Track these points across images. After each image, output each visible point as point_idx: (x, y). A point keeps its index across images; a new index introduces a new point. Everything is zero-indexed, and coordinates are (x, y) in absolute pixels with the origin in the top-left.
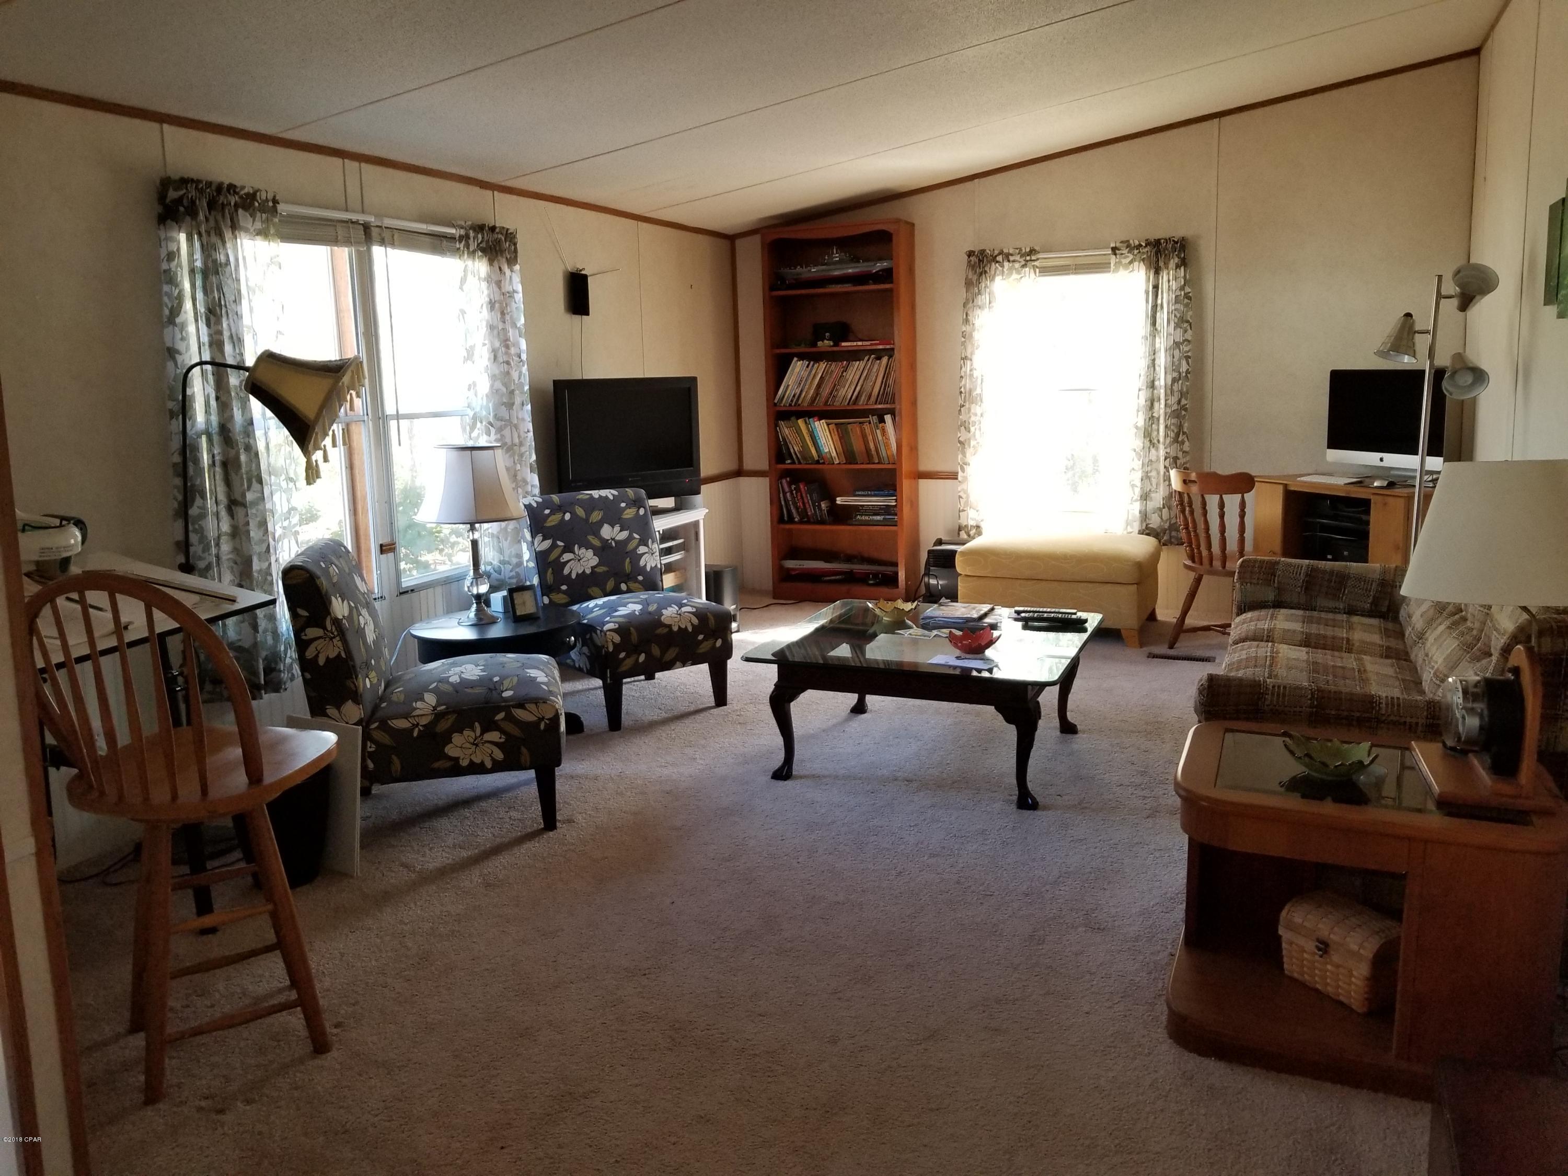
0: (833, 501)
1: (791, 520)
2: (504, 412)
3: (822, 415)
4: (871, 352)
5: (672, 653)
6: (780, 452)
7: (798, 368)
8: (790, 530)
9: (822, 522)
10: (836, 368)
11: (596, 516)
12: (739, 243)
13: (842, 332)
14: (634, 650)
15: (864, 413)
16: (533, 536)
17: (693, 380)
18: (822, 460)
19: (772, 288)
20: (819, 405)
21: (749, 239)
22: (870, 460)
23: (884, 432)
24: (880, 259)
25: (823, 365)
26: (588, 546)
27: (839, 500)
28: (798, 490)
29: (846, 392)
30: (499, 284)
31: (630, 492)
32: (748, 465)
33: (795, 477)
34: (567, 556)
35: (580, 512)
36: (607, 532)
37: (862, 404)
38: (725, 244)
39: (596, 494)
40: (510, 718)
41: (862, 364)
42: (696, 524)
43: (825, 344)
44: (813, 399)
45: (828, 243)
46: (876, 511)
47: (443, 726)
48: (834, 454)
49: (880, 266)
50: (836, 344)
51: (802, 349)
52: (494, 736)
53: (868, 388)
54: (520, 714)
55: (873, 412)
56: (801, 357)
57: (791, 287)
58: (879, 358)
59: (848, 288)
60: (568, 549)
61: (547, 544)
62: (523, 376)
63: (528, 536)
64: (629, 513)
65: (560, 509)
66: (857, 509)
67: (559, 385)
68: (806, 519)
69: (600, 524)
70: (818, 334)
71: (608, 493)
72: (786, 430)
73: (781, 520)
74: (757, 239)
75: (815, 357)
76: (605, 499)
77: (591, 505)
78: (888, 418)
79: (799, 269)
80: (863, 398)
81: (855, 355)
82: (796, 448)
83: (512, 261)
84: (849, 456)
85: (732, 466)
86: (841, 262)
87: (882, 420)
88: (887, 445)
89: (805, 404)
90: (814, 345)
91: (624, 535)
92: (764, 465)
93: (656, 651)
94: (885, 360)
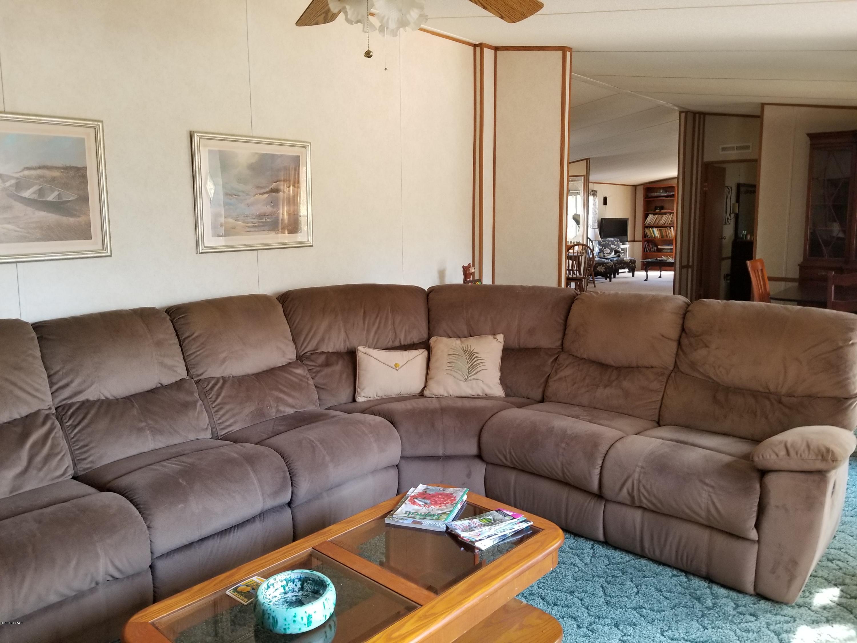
0: (657, 247)
1: (647, 251)
2: (594, 223)
3: (656, 227)
4: (668, 213)
5: (625, 266)
6: (645, 236)
7: (650, 216)
8: (646, 254)
9: (655, 252)
10: (660, 216)
11: (610, 243)
12: (638, 187)
13: (662, 208)
14: (619, 264)
15: (666, 227)
16: (599, 245)
17: (628, 218)
18: (655, 238)
19: (645, 198)
20: (655, 224)
21: (640, 186)
22: (667, 237)
23: (671, 231)
24: (672, 192)
25: (657, 216)
26: (608, 248)
27: (659, 247)
28: (649, 244)
29: (662, 222)
30: (595, 201)
31: (616, 239)
32: (636, 239)
33: (649, 241)
34: (605, 250)
35: (607, 242)
36: (612, 246)
37: (666, 224)
38: (635, 187)
39: (610, 239)
40: (606, 265)
41: (666, 215)
42: (627, 248)
43: (658, 211)
44: (654, 224)
45: (660, 188)
46: (668, 249)
47: (597, 265)
48: (658, 236)
49: (672, 193)
50: (660, 211)
51: (652, 212)
52: (604, 267)
53: (667, 221)
54: (607, 264)
55: (669, 226)
56: (651, 214)
57: (650, 198)
58: (671, 214)
59: (664, 198)
60: (605, 248)
61: (601, 247)
62: (597, 217)
63: (598, 246)
64: (616, 243)
65: (603, 241)
66: (664, 249)
67: (602, 219)
68: (650, 251)
69: (611, 244)
70: (656, 208)
71: (612, 239)
72: (647, 231)
73: (644, 252)
74: (642, 187)
75: (655, 214)
76: (611, 240)
77: (609, 241)
78: (672, 228)
79: (652, 194)
80: (666, 223)
81: (665, 214)
82: (649, 235)
83: (597, 196)
84: (662, 236)
85: (632, 239)
86: (662, 192)
87: (670, 228)
88: (672, 234)
89: (652, 224)
90: (655, 211)
91: (615, 247)
92: (641, 239)
93: (623, 265)
94: (672, 215)
